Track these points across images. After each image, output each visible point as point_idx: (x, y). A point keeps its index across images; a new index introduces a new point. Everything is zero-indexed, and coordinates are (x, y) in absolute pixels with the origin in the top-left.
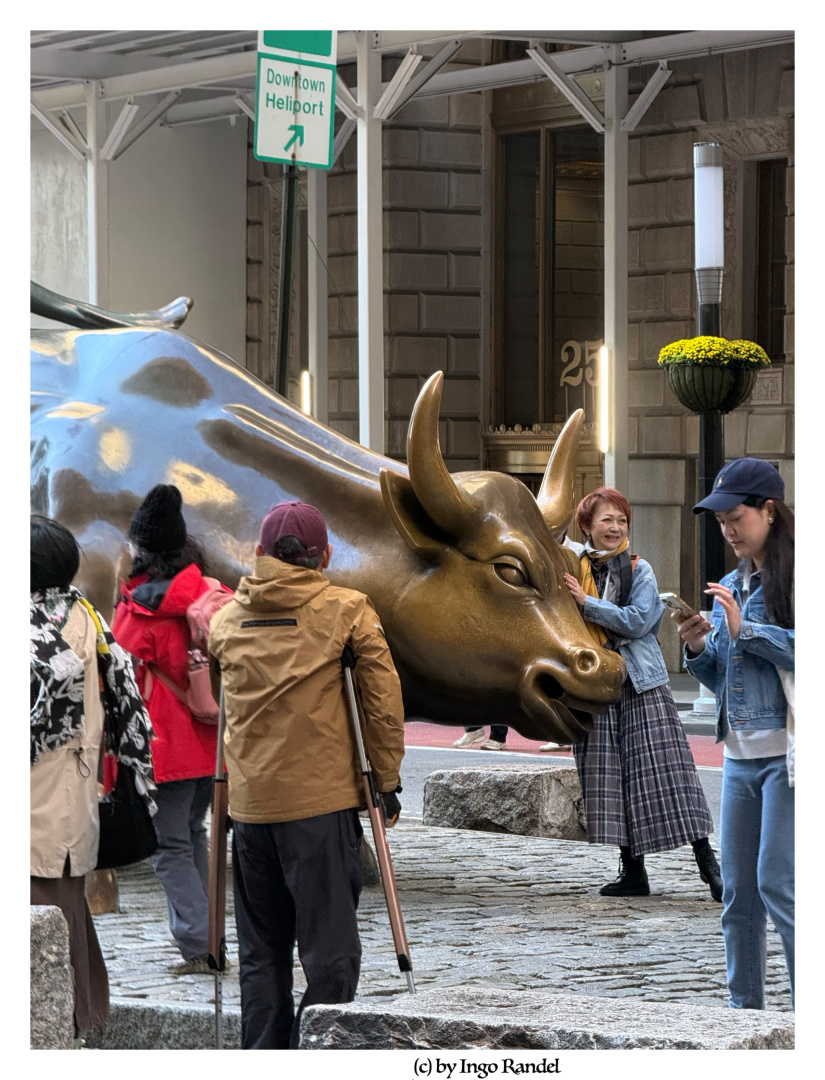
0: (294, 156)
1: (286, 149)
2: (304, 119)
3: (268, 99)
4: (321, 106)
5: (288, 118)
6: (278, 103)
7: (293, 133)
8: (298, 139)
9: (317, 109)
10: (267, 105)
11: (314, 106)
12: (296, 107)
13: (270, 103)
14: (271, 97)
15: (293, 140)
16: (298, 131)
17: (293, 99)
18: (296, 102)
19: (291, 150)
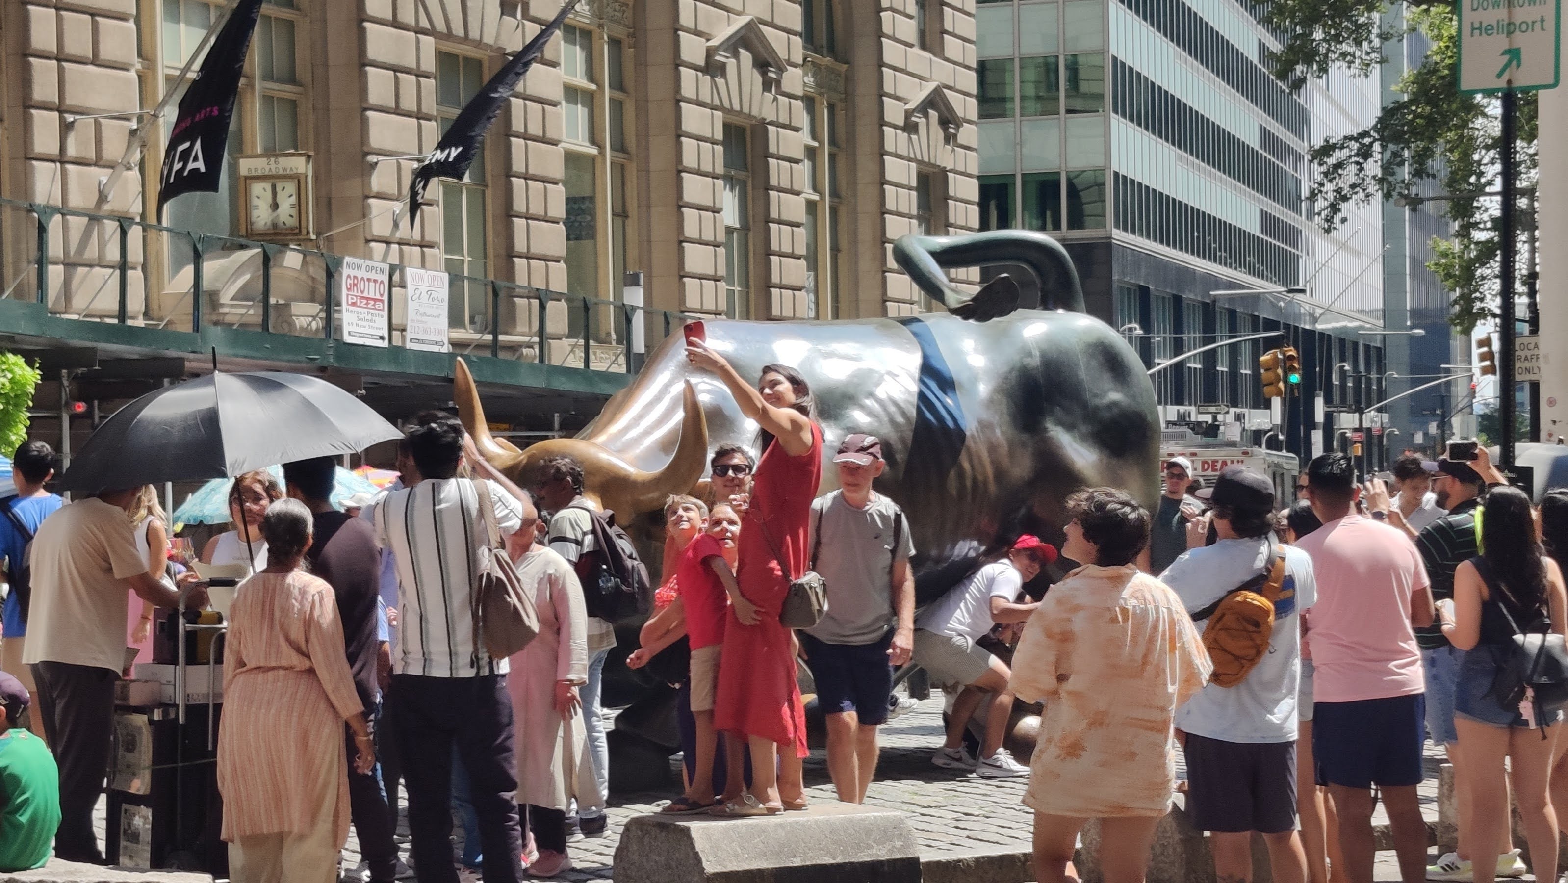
0: (1509, 82)
1: (1499, 75)
2: (1520, 40)
3: (1473, 29)
4: (1542, 20)
5: (1501, 42)
6: (1486, 30)
7: (1506, 58)
8: (1514, 63)
9: (1538, 26)
10: (1472, 35)
11: (1533, 22)
12: (1510, 29)
13: (1477, 32)
14: (1477, 25)
15: (1509, 62)
16: (1514, 55)
17: (1505, 23)
18: (1509, 24)
19: (1506, 77)
